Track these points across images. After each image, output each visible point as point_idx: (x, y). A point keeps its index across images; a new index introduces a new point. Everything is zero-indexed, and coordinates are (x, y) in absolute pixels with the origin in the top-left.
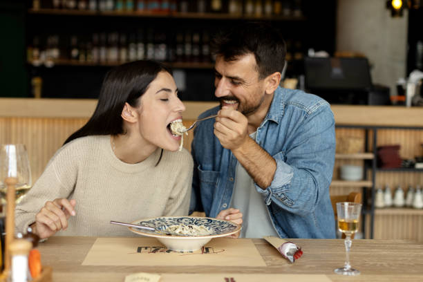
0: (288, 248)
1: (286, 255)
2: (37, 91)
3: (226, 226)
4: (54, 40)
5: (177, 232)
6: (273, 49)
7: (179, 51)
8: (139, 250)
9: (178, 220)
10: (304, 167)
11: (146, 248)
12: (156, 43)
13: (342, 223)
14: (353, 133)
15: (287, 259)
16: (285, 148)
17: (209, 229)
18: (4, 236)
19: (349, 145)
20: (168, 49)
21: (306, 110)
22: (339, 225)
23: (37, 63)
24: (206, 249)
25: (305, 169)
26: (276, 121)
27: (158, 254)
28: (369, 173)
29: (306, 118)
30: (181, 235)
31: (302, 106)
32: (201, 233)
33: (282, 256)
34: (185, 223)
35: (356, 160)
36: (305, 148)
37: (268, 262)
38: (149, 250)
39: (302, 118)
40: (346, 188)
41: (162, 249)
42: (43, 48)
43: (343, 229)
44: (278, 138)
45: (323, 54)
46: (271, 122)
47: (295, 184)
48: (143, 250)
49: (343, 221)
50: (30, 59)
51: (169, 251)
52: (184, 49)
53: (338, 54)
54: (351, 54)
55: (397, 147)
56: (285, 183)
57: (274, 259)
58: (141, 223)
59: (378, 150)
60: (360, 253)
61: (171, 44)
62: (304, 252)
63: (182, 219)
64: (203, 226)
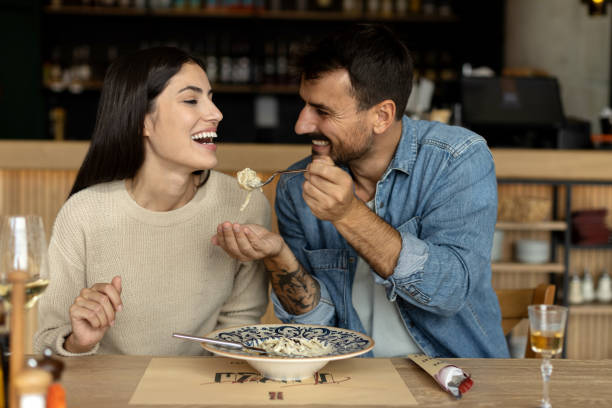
0: (450, 374)
1: (446, 386)
2: (58, 129)
3: (351, 339)
4: (82, 52)
5: (277, 350)
6: (380, 62)
7: (269, 68)
8: (218, 378)
9: (276, 331)
10: (446, 242)
11: (229, 375)
12: (235, 57)
13: (536, 338)
14: (535, 190)
15: (449, 393)
16: (419, 211)
17: (325, 345)
18: (8, 357)
19: (529, 210)
20: (252, 65)
21: (451, 150)
22: (532, 340)
23: (57, 86)
24: (321, 376)
25: (448, 246)
26: (405, 171)
27: (247, 384)
28: (560, 252)
29: (449, 163)
30: (283, 355)
31: (444, 146)
32: (313, 351)
33: (441, 388)
34: (287, 336)
35: (539, 232)
36: (449, 210)
37: (420, 397)
38: (232, 377)
39: (444, 165)
40: (525, 275)
41: (253, 376)
42: (66, 64)
43: (538, 347)
44: (408, 195)
45: (484, 72)
46: (398, 173)
47: (431, 271)
48: (224, 377)
49: (538, 334)
50: (47, 81)
51: (264, 380)
52: (276, 64)
53: (508, 72)
54: (528, 72)
55: (602, 213)
56: (415, 270)
57: (428, 393)
58: (220, 335)
59: (573, 217)
60: (561, 382)
61: (257, 58)
62: (475, 381)
63: (282, 329)
64: (315, 339)
